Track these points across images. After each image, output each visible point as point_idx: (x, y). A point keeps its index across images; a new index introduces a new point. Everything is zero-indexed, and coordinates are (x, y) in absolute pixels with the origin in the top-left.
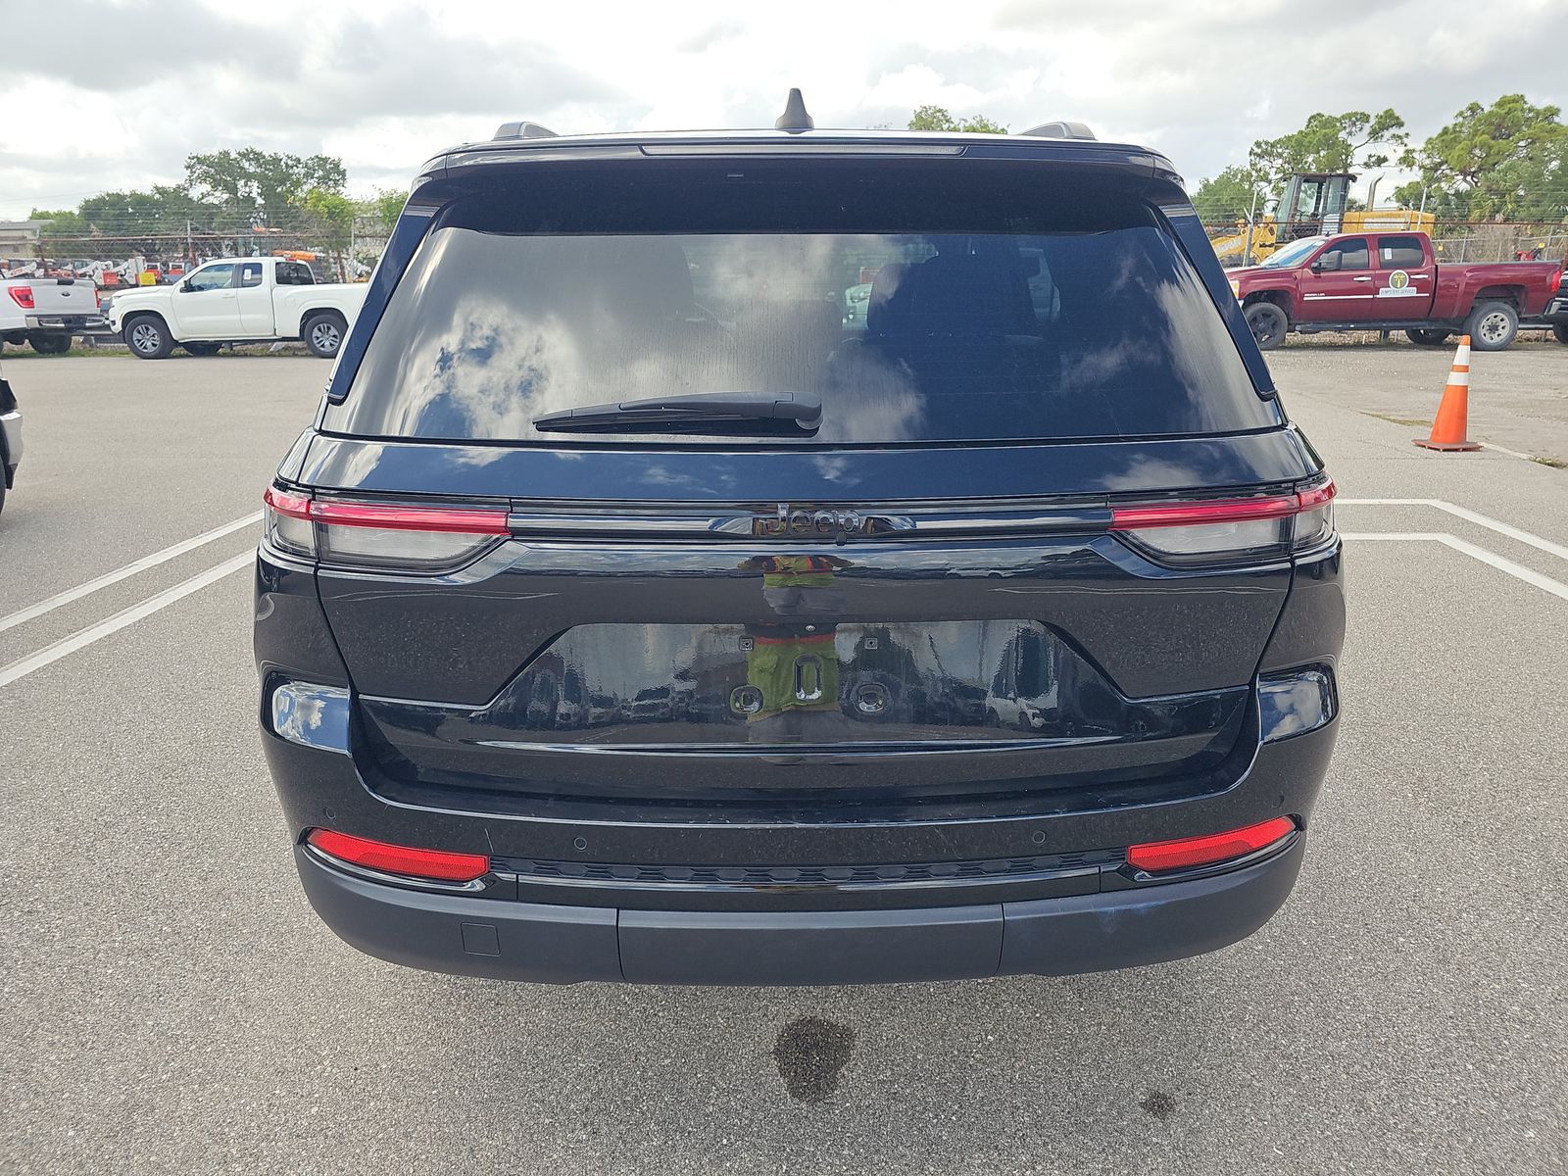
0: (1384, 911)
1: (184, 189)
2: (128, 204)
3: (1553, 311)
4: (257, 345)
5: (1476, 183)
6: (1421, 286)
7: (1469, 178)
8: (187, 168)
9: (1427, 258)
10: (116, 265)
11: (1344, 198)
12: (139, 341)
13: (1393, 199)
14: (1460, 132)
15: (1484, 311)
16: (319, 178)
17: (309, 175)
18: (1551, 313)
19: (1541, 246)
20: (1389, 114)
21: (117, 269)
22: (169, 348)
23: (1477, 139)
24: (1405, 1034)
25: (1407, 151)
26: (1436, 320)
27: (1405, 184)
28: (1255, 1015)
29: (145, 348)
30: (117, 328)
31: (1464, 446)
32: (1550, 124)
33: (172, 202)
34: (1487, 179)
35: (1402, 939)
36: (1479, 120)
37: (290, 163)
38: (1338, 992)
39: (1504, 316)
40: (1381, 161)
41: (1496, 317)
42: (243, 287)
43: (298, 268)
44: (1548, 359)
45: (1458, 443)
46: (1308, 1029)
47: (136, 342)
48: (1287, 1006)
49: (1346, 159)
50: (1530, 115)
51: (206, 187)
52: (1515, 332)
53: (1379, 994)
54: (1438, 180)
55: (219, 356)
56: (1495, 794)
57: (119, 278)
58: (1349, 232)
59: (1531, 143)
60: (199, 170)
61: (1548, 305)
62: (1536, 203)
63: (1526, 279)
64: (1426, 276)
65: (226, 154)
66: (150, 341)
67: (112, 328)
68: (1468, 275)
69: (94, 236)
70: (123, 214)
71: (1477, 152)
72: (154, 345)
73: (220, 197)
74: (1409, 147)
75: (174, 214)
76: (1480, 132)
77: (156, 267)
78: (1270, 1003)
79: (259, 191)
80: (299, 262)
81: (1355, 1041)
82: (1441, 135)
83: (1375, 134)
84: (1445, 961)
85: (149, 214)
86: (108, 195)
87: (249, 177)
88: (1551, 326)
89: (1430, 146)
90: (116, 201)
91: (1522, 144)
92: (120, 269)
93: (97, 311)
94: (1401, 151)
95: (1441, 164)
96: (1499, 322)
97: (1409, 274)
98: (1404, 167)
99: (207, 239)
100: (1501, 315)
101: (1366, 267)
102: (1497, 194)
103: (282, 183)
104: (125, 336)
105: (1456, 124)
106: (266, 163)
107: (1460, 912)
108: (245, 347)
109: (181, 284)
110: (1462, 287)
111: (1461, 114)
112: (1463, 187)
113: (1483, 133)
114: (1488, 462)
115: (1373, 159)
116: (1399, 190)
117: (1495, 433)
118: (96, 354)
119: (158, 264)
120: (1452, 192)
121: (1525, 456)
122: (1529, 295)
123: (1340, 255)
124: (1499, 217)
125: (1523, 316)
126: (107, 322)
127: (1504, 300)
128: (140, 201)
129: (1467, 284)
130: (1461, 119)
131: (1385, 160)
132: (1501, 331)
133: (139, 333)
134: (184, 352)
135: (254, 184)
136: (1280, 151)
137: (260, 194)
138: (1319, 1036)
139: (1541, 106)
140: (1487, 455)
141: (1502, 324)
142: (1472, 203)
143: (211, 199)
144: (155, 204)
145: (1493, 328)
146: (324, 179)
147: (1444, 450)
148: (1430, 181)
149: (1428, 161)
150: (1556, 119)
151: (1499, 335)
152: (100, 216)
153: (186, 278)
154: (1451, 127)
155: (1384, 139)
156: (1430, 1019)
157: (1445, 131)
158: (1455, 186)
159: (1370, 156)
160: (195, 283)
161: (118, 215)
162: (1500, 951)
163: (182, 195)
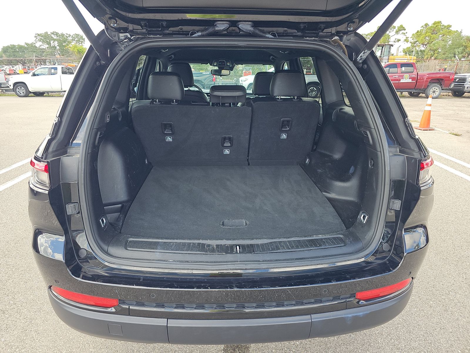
0: (424, 292)
1: (34, 43)
2: (17, 48)
3: (452, 87)
4: (56, 93)
5: (427, 48)
6: (413, 79)
7: (424, 46)
8: (35, 37)
9: (415, 70)
10: (13, 67)
11: (389, 51)
12: (19, 91)
13: (402, 52)
14: (422, 32)
15: (432, 87)
16: (76, 41)
17: (73, 40)
18: (451, 87)
19: (446, 67)
20: (401, 26)
21: (13, 68)
22: (28, 94)
23: (427, 34)
24: (437, 339)
25: (407, 38)
26: (417, 89)
27: (405, 48)
28: (386, 333)
29: (20, 94)
30: (12, 87)
31: (429, 129)
32: (448, 30)
33: (31, 48)
34: (430, 46)
35: (431, 302)
36: (428, 28)
37: (67, 36)
38: (413, 323)
39: (437, 88)
40: (399, 40)
41: (435, 88)
42: (51, 74)
43: (69, 69)
44: (450, 101)
45: (428, 128)
46: (404, 338)
47: (17, 92)
48: (396, 328)
49: (389, 40)
50: (443, 27)
51: (41, 43)
52: (440, 93)
53: (427, 323)
54: (415, 46)
55: (44, 96)
56: (454, 248)
57: (14, 71)
58: (391, 62)
59: (443, 36)
60: (39, 38)
61: (450, 85)
62: (444, 54)
63: (444, 77)
64: (415, 76)
65: (46, 33)
66: (22, 91)
67: (10, 87)
68: (427, 75)
69: (4, 58)
70: (15, 51)
71: (427, 38)
72: (23, 93)
73: (45, 46)
74: (407, 37)
75: (31, 51)
76: (428, 32)
77: (25, 68)
78: (391, 327)
79: (58, 44)
80: (69, 67)
81: (421, 342)
82: (416, 33)
83: (397, 32)
84: (446, 310)
85: (23, 51)
86: (10, 45)
87: (54, 40)
88: (451, 91)
89: (413, 36)
90: (13, 47)
91: (440, 36)
92: (14, 68)
93: (5, 82)
94: (405, 38)
95: (416, 42)
96: (436, 90)
97: (410, 75)
98: (405, 42)
99: (40, 59)
100: (436, 88)
101: (397, 73)
102: (433, 51)
103: (65, 42)
104: (14, 90)
105: (421, 30)
106: (59, 36)
107: (449, 292)
108: (53, 94)
109: (31, 74)
110: (425, 79)
111: (423, 26)
112: (423, 49)
113: (429, 32)
114: (437, 134)
115: (396, 40)
116: (404, 49)
117: (437, 124)
118: (5, 95)
119: (26, 67)
120: (419, 50)
121: (448, 132)
122: (445, 82)
123: (389, 69)
124: (433, 58)
125: (443, 88)
126: (8, 85)
127: (438, 83)
128: (21, 47)
129: (427, 78)
130: (422, 28)
131: (400, 40)
132: (436, 93)
133: (19, 89)
134: (33, 95)
135: (56, 42)
136: (369, 37)
137: (58, 46)
138: (408, 340)
139: (446, 24)
140: (436, 132)
141: (437, 91)
142: (425, 53)
143: (42, 47)
144: (25, 48)
145: (434, 92)
146: (78, 41)
147: (423, 130)
148: (413, 47)
149: (413, 41)
150: (450, 28)
151: (436, 94)
152: (8, 52)
153: (33, 72)
154: (419, 30)
155: (400, 34)
156: (444, 333)
157: (418, 32)
158: (420, 48)
159: (395, 39)
160: (36, 73)
161: (14, 51)
162: (464, 306)
163: (34, 45)
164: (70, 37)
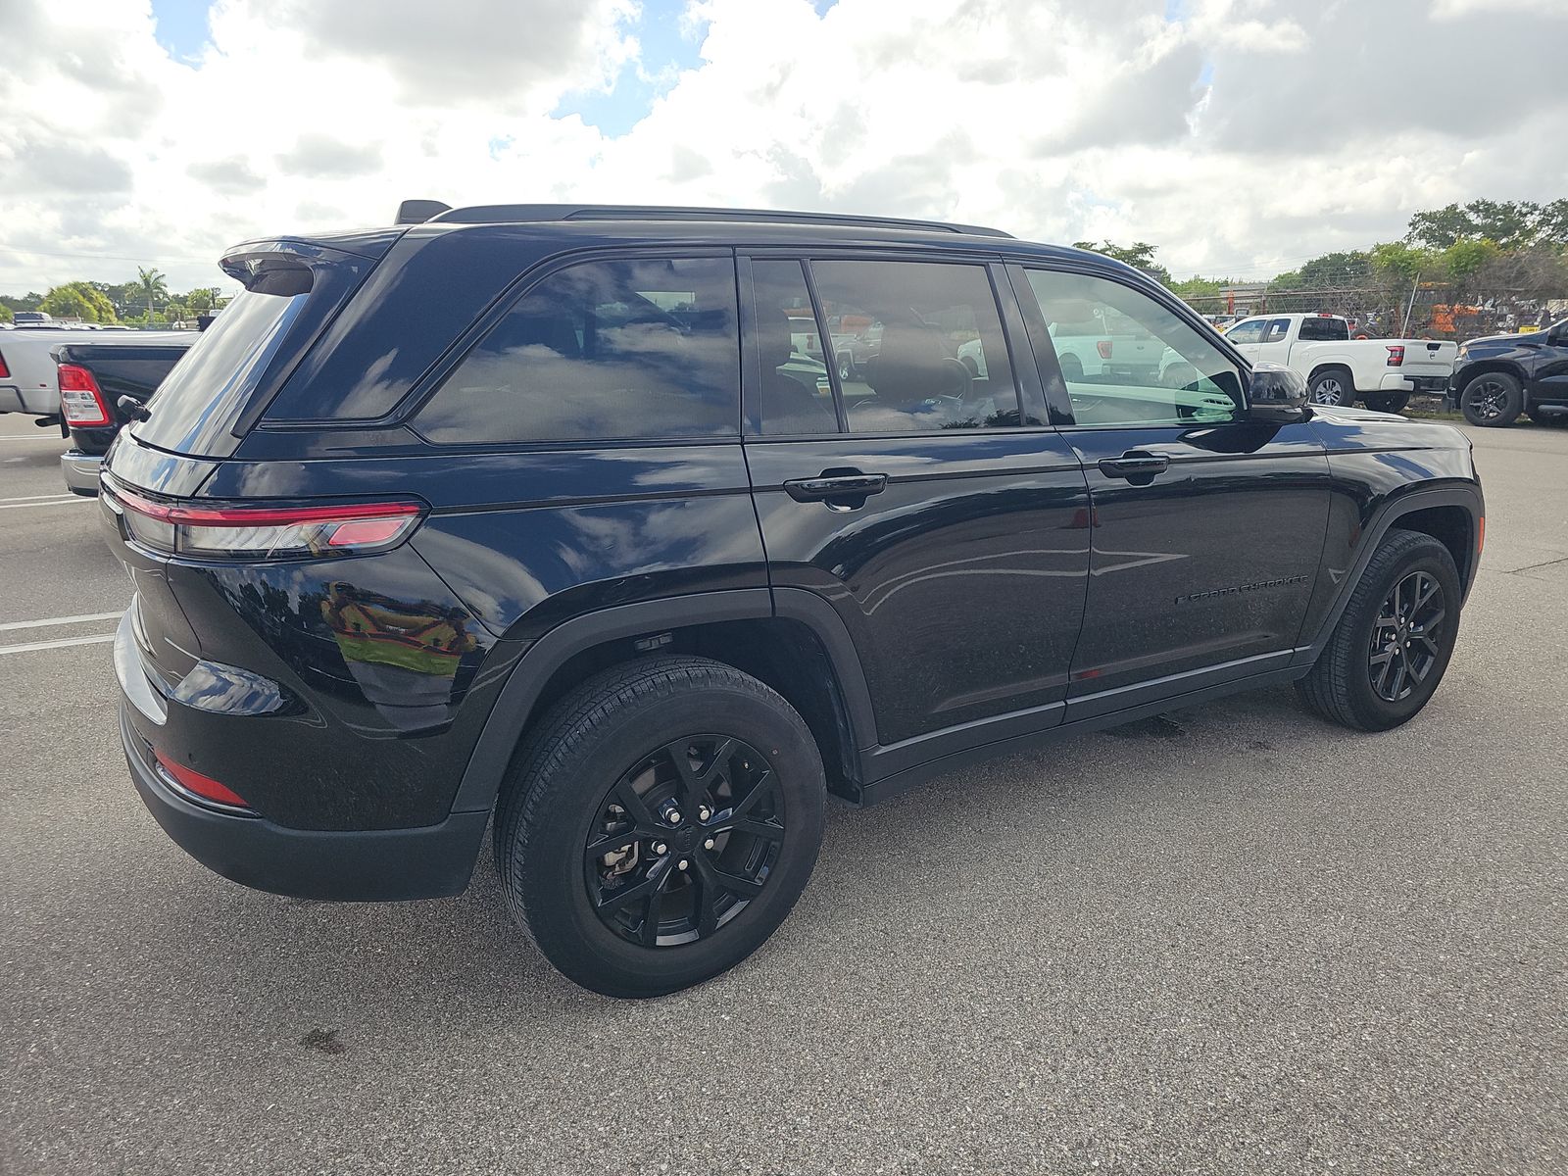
1: (1402, 246)
2: (1347, 263)
8: (1410, 225)
16: (1556, 224)
17: (1544, 223)
37: (1525, 210)
51: (1424, 244)
60: (1422, 226)
65: (1452, 208)
87: (1473, 230)
90: (1336, 261)
103: (1510, 232)
106: (1496, 213)
164: (1537, 212)
